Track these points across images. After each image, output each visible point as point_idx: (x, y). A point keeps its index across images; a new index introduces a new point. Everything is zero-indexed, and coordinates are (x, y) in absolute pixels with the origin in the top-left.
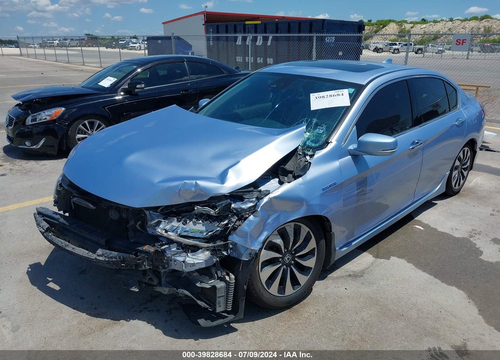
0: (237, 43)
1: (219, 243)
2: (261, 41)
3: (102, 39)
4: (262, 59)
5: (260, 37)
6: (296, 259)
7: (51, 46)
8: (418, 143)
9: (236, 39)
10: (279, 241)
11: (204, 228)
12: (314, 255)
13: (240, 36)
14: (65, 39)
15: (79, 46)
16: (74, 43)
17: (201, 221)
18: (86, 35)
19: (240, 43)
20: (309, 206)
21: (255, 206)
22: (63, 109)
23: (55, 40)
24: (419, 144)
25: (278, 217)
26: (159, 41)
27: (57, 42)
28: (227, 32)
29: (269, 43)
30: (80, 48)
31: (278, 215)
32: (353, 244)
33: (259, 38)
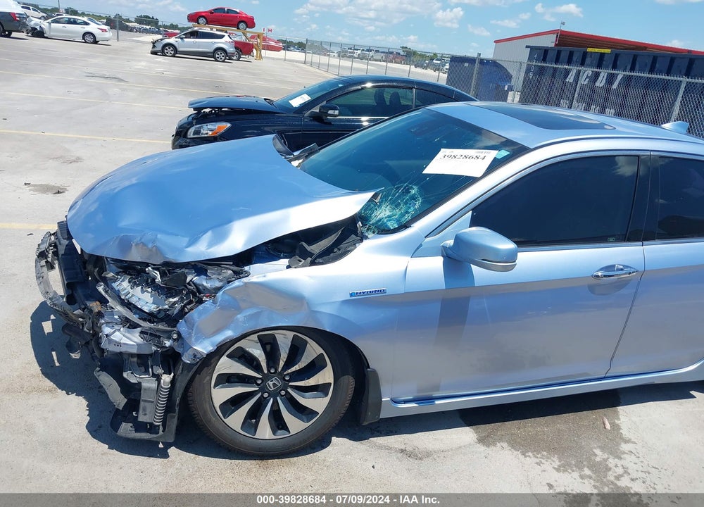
0: (567, 80)
1: (161, 326)
2: (604, 81)
3: (421, 55)
4: (598, 108)
5: (604, 74)
6: (289, 390)
7: (350, 57)
8: (622, 270)
9: (567, 73)
10: (258, 353)
11: (151, 300)
12: (326, 395)
13: (574, 70)
14: (369, 50)
15: (384, 61)
16: (378, 56)
17: (149, 290)
18: (403, 47)
19: (571, 81)
20: (313, 313)
21: (219, 289)
22: (229, 125)
23: (357, 50)
24: (623, 272)
25: (257, 315)
26: (466, 65)
27: (359, 52)
28: (557, 61)
29: (615, 86)
30: (385, 64)
31: (258, 312)
32: (437, 402)
33: (602, 75)
